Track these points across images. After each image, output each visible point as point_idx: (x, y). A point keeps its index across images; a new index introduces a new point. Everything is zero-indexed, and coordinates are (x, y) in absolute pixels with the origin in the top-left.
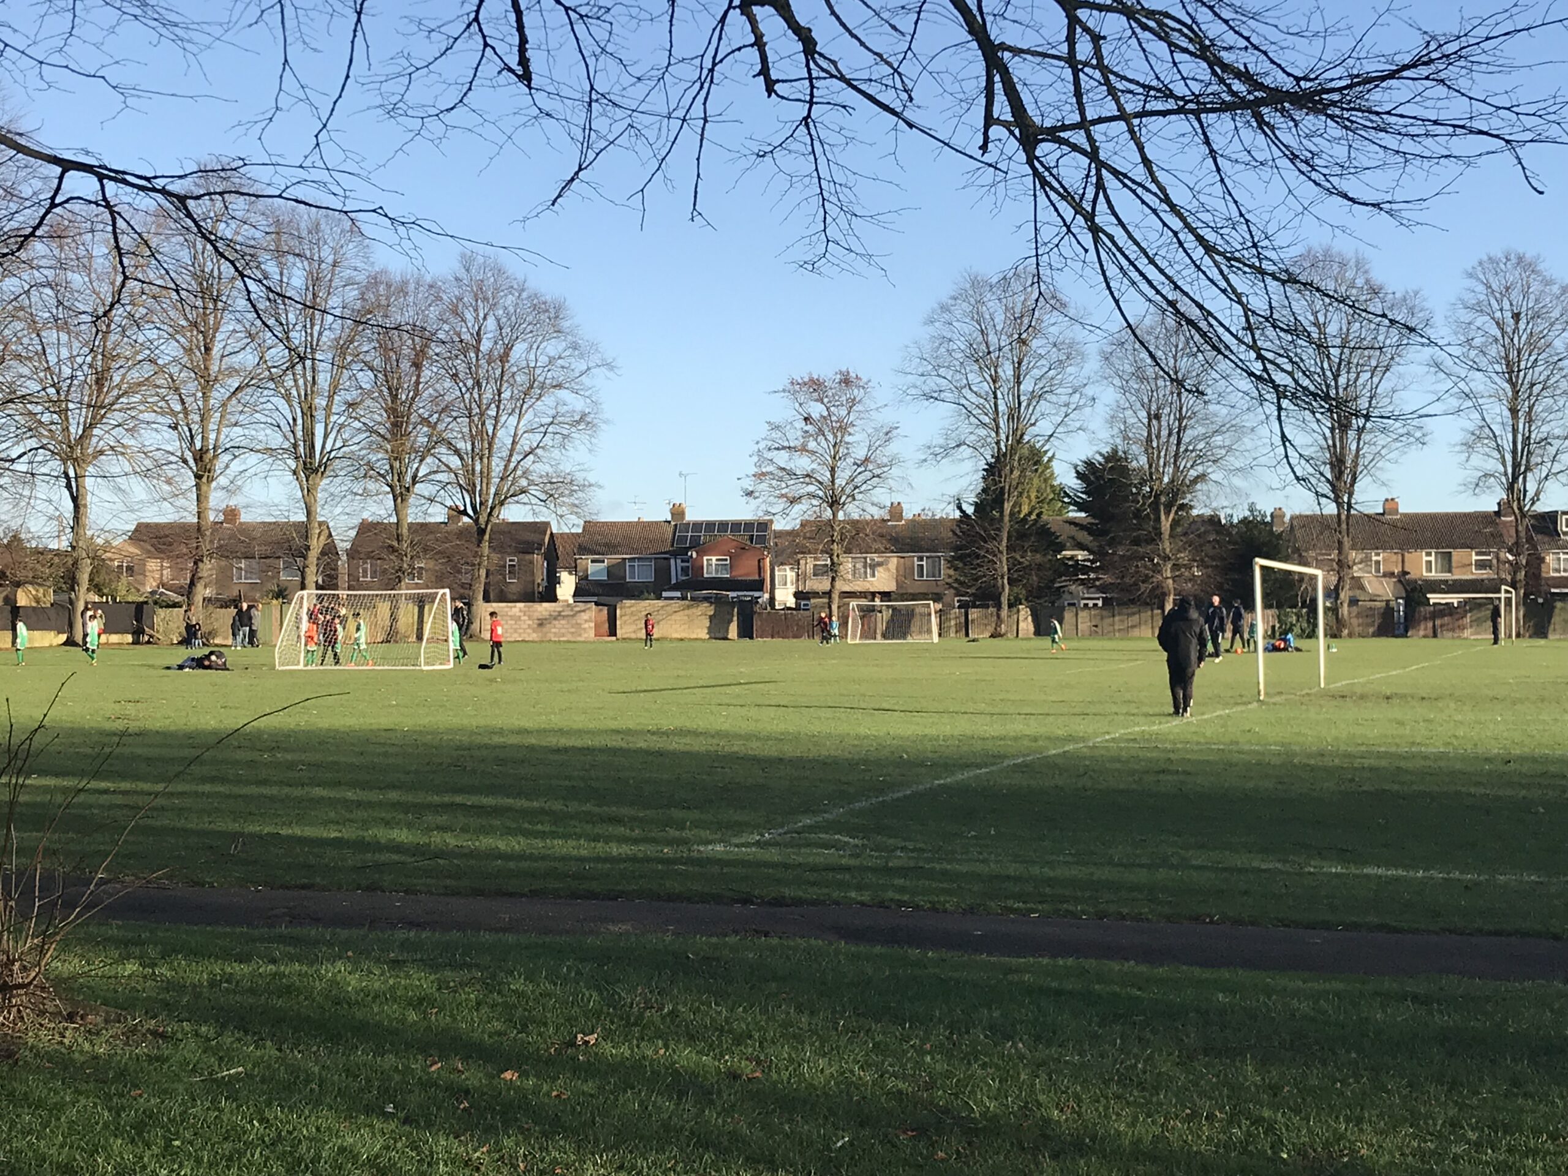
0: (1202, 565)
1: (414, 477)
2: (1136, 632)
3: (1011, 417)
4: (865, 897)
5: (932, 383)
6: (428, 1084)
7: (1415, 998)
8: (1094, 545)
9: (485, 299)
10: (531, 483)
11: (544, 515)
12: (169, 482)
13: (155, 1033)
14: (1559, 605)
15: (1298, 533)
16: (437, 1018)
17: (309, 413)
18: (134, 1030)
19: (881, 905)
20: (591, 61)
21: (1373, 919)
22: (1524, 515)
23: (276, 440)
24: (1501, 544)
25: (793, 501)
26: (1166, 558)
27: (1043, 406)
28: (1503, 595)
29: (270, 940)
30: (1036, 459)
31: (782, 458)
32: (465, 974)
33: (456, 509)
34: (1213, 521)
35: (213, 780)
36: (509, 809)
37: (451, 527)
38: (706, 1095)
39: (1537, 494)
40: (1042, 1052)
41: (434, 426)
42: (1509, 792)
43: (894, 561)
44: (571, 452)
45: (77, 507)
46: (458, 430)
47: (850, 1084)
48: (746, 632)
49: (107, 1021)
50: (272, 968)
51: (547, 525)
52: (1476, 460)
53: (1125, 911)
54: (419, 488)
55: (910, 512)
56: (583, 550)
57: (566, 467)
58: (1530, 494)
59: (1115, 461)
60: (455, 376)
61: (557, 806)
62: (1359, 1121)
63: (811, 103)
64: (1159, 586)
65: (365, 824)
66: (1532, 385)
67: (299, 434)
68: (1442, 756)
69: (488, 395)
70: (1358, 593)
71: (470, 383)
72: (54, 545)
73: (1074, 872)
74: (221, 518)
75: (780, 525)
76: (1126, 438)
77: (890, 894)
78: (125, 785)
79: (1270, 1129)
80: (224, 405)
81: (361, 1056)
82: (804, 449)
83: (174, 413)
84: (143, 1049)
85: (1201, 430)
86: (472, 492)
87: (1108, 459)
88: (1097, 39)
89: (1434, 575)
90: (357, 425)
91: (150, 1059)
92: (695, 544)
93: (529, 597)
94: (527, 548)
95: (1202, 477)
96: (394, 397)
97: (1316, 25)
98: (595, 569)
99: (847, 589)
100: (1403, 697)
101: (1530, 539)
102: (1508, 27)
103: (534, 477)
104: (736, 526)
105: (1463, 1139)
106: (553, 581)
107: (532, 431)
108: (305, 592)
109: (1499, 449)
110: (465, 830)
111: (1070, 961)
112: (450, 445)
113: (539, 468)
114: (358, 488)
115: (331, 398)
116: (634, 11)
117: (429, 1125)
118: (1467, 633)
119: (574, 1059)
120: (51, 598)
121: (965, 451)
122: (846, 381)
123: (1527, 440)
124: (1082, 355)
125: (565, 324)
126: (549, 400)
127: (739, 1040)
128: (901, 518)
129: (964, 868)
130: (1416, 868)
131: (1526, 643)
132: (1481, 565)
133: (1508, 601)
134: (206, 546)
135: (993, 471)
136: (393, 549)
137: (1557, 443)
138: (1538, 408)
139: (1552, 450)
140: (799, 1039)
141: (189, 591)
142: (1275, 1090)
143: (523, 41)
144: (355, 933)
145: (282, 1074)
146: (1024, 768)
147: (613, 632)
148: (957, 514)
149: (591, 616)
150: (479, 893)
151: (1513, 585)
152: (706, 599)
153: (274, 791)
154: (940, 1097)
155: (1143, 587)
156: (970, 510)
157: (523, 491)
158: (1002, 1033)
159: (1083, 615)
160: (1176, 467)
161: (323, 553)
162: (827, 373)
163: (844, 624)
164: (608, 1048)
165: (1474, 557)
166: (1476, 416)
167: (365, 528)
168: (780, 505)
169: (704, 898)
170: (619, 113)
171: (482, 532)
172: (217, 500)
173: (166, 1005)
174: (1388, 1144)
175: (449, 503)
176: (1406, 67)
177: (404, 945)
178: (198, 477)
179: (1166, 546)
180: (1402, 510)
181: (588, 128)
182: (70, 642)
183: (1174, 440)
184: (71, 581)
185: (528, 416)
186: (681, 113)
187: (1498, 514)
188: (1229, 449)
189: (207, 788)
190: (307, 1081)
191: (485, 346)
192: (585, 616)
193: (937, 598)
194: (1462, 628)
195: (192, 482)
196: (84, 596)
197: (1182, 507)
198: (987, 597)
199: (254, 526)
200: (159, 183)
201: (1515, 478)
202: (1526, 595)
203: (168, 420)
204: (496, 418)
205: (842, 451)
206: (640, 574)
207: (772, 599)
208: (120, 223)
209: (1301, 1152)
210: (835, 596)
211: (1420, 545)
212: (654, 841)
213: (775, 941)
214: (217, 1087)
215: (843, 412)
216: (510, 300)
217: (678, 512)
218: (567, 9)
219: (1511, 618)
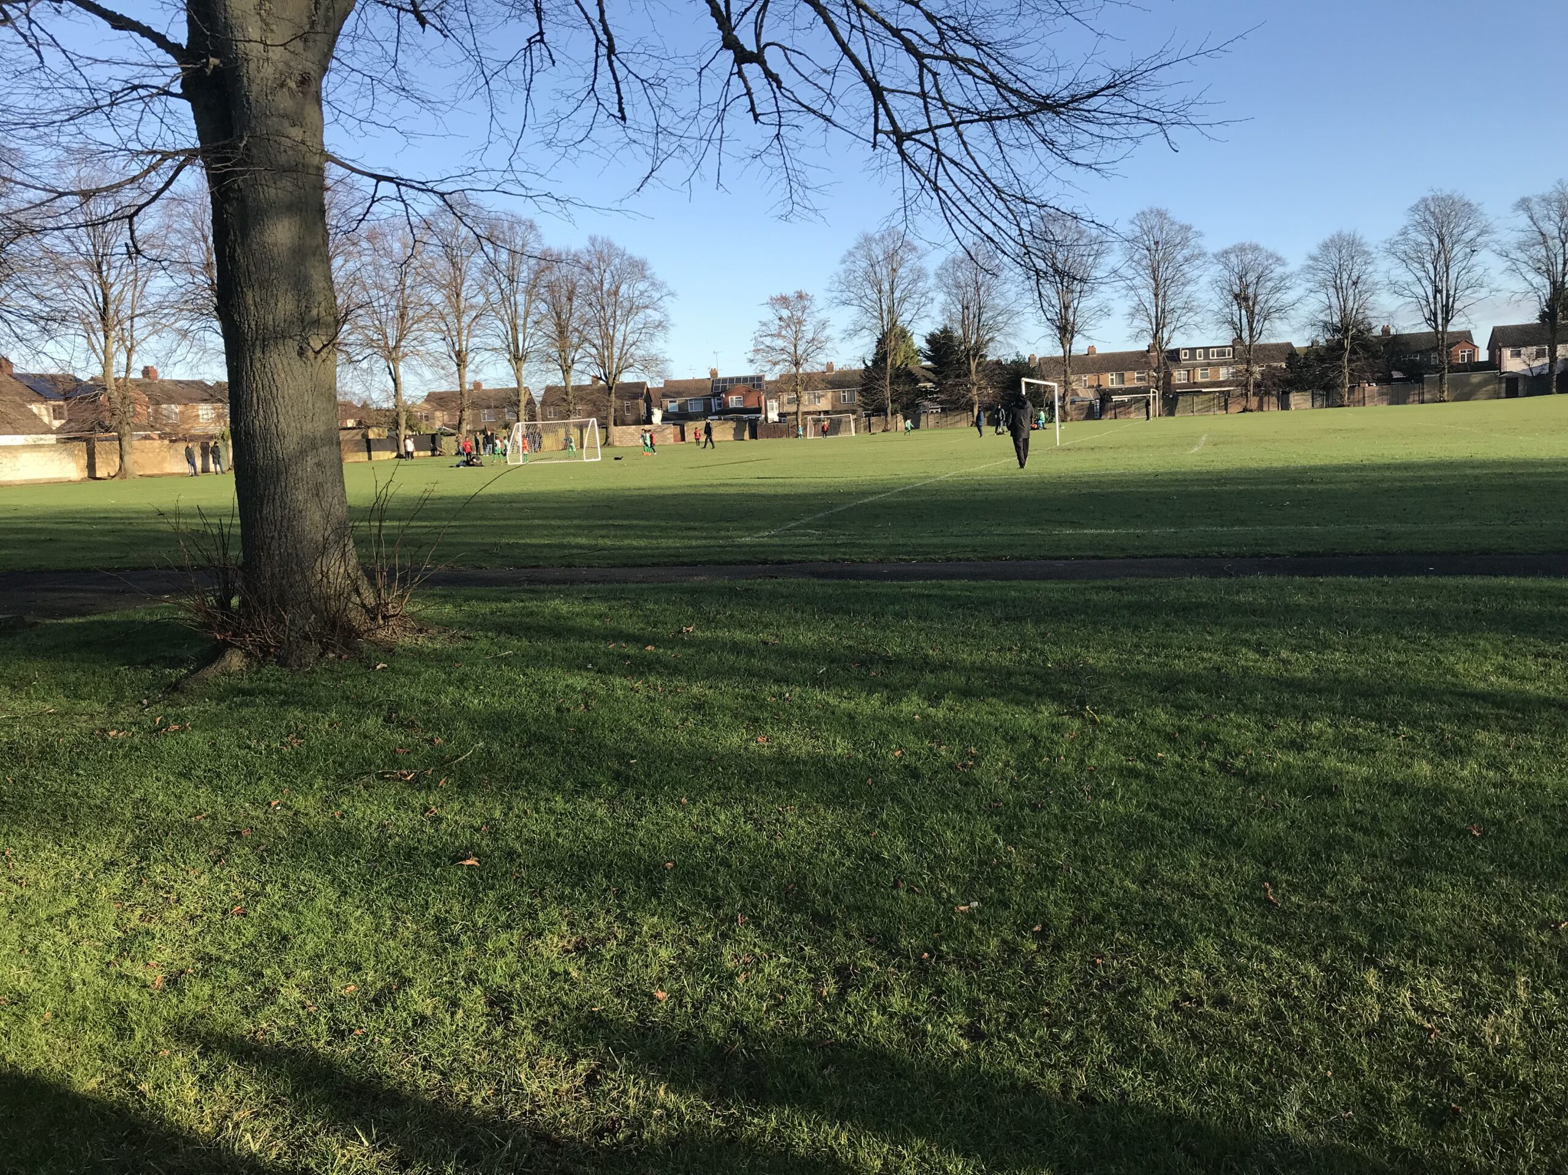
0: (993, 387)
1: (573, 360)
2: (959, 425)
3: (889, 312)
4: (826, 558)
5: (845, 296)
6: (607, 654)
7: (1114, 589)
8: (936, 379)
9: (604, 261)
10: (635, 360)
11: (642, 378)
12: (443, 368)
13: (464, 637)
14: (1181, 398)
15: (1043, 367)
16: (610, 624)
17: (514, 328)
18: (453, 636)
19: (834, 561)
20: (657, 110)
21: (1091, 553)
22: (1162, 351)
23: (498, 343)
24: (1150, 367)
25: (775, 364)
26: (974, 384)
27: (906, 305)
28: (1151, 395)
29: (519, 591)
30: (904, 335)
31: (768, 341)
32: (623, 602)
33: (596, 377)
34: (998, 363)
35: (481, 518)
36: (637, 526)
37: (595, 387)
38: (751, 653)
39: (1169, 339)
40: (922, 624)
41: (581, 333)
42: (1158, 489)
43: (830, 394)
44: (656, 343)
45: (396, 384)
46: (594, 334)
47: (824, 644)
48: (753, 436)
49: (439, 632)
50: (522, 604)
51: (644, 384)
52: (1136, 322)
53: (961, 557)
54: (576, 366)
55: (837, 367)
56: (665, 396)
57: (653, 351)
58: (1165, 339)
59: (946, 332)
60: (590, 304)
61: (663, 524)
62: (1087, 647)
63: (780, 125)
64: (970, 399)
65: (564, 536)
66: (1166, 280)
67: (510, 340)
68: (1123, 474)
69: (609, 314)
70: (1075, 397)
71: (599, 308)
72: (385, 406)
73: (935, 541)
74: (472, 388)
75: (768, 377)
76: (951, 320)
77: (839, 556)
78: (436, 523)
79: (1042, 653)
80: (469, 326)
81: (573, 643)
82: (779, 335)
83: (443, 332)
84: (459, 645)
85: (990, 314)
86: (604, 367)
87: (942, 332)
88: (935, 75)
89: (1115, 386)
90: (540, 333)
91: (463, 649)
92: (724, 390)
93: (637, 422)
94: (636, 397)
95: (992, 339)
96: (559, 318)
97: (1053, 64)
98: (672, 406)
99: (806, 410)
100: (1100, 448)
101: (1165, 364)
102: (1158, 63)
103: (636, 357)
104: (745, 379)
105: (1142, 652)
106: (650, 414)
107: (633, 332)
108: (520, 424)
109: (1148, 315)
110: (615, 536)
111: (934, 581)
112: (590, 342)
113: (639, 353)
114: (543, 367)
115: (525, 319)
116: (679, 80)
117: (611, 673)
118: (1132, 416)
119: (682, 639)
120: (386, 433)
121: (865, 332)
122: (801, 296)
123: (1163, 311)
124: (926, 276)
125: (648, 273)
126: (641, 315)
127: (766, 626)
128: (832, 370)
129: (877, 542)
130: (1111, 529)
131: (1164, 419)
132: (1139, 379)
133: (1154, 397)
134: (466, 403)
135: (880, 342)
136: (565, 400)
137: (1179, 311)
138: (1169, 293)
139: (1176, 315)
140: (796, 624)
141: (458, 427)
142: (1044, 635)
143: (620, 98)
144: (563, 587)
145: (533, 653)
146: (905, 493)
147: (683, 439)
148: (863, 367)
149: (671, 430)
150: (625, 565)
151: (1157, 388)
152: (732, 419)
153: (514, 522)
154: (871, 648)
155: (962, 400)
156: (870, 364)
157: (631, 366)
158: (901, 616)
159: (931, 417)
160: (978, 335)
161: (528, 404)
162: (790, 293)
163: (805, 429)
164: (699, 633)
165: (1136, 375)
166: (1136, 298)
167: (549, 390)
168: (768, 367)
169: (742, 563)
170: (674, 139)
171: (610, 388)
172: (470, 377)
173: (469, 624)
174: (1103, 656)
175: (592, 374)
176: (1103, 89)
177: (589, 591)
178: (458, 365)
179: (974, 377)
180: (1097, 352)
181: (656, 148)
182: (399, 456)
183: (976, 320)
184: (396, 424)
185: (631, 324)
186: (707, 137)
187: (1148, 351)
188: (1006, 324)
189: (479, 523)
190: (546, 655)
191: (606, 287)
192: (668, 431)
193: (854, 412)
194: (1130, 413)
195: (455, 368)
196: (404, 432)
197: (981, 356)
198: (880, 411)
199: (490, 391)
200: (430, 185)
201: (1157, 332)
202: (1163, 394)
203: (439, 336)
204: (614, 327)
205: (800, 335)
206: (695, 408)
207: (766, 418)
208: (410, 210)
209: (1059, 663)
210: (800, 414)
211: (1107, 370)
212: (715, 538)
213: (781, 580)
214: (500, 661)
215: (800, 314)
216: (617, 261)
217: (714, 373)
218: (642, 81)
219: (1156, 406)
